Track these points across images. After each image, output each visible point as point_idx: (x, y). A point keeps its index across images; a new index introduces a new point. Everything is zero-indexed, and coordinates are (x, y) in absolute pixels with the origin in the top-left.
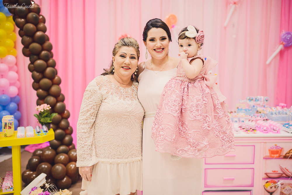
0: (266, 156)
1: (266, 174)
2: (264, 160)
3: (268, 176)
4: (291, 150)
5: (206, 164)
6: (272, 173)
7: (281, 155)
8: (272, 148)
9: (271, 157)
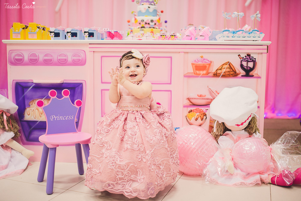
0: (188, 73)
1: (189, 99)
2: (186, 79)
3: (191, 102)
4: (223, 65)
5: (102, 83)
6: (198, 99)
7: (209, 71)
8: (197, 61)
9: (195, 74)
